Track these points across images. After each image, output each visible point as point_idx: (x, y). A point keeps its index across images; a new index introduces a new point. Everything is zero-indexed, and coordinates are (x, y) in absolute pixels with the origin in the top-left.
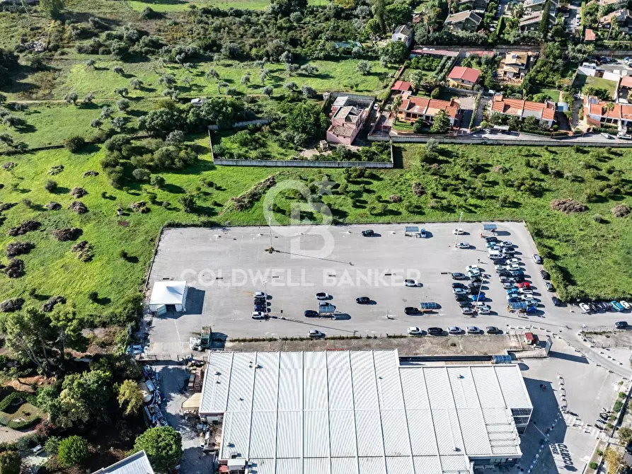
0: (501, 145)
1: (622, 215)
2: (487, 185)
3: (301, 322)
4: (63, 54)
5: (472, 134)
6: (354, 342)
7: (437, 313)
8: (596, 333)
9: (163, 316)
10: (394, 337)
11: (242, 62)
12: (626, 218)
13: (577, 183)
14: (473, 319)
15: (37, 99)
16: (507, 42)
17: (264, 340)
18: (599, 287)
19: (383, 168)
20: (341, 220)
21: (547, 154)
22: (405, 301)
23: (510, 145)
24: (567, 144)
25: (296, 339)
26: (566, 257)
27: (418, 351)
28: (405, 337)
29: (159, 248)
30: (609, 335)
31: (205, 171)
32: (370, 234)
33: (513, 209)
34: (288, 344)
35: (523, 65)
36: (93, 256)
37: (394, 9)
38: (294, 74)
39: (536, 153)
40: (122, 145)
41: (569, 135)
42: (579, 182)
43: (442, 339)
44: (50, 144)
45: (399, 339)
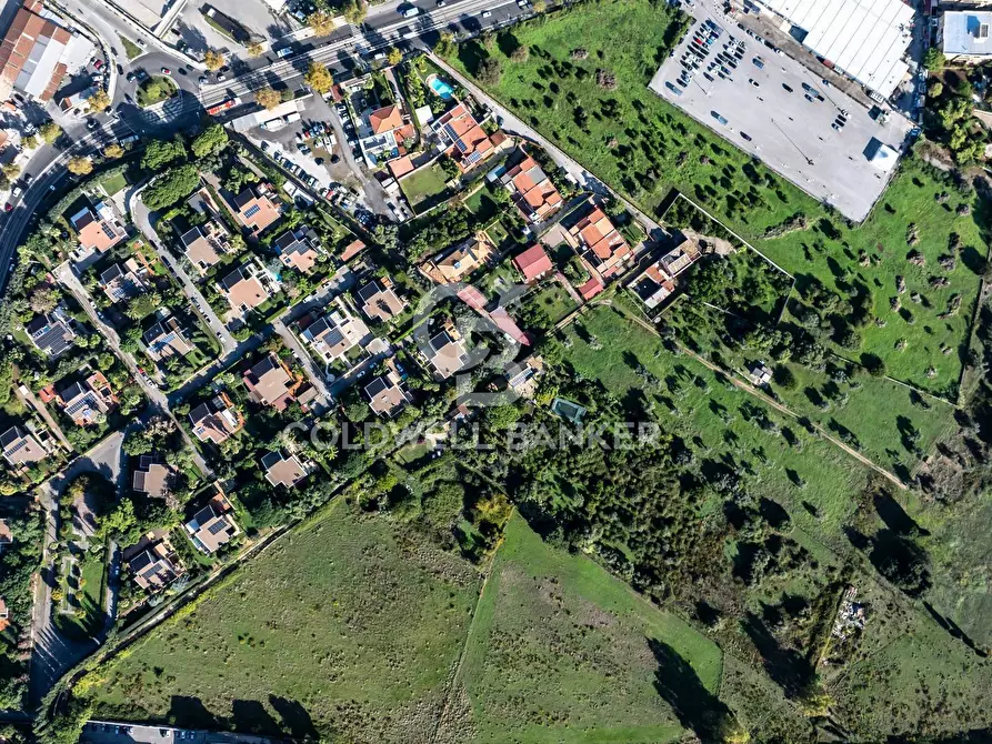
1: (585, 51)
2: (634, 134)
12: (584, 47)
14: (744, 41)
20: (751, 162)
26: (654, 45)
33: (641, 101)
43: (770, 40)
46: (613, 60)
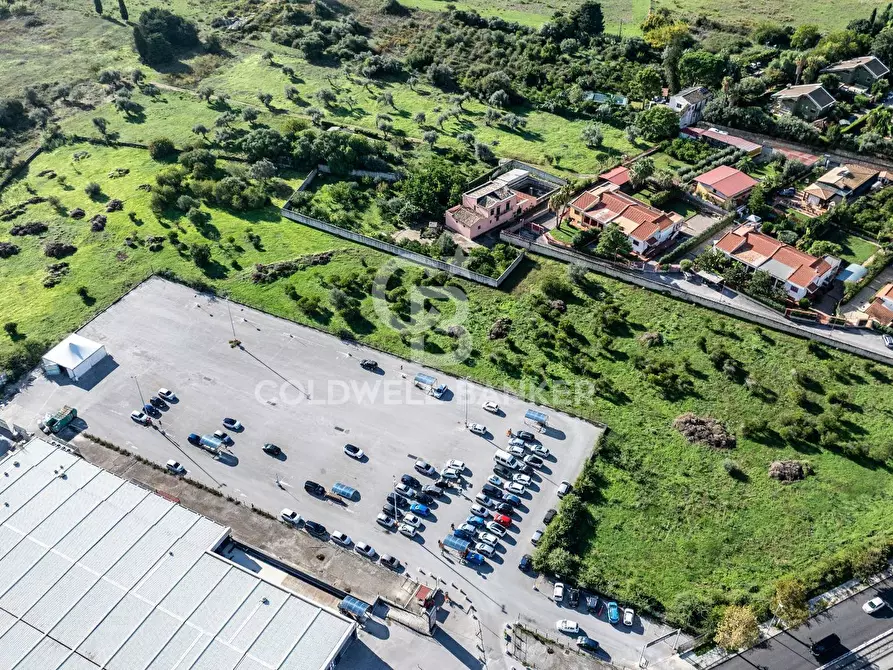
0: (691, 303)
1: (782, 477)
2: (609, 355)
3: (177, 446)
4: (254, 38)
5: (658, 274)
6: (209, 498)
7: (345, 505)
8: (537, 638)
9: (50, 377)
10: (260, 513)
11: (445, 92)
12: (786, 484)
13: (758, 401)
14: (384, 535)
15: (178, 86)
16: (852, 147)
17: (117, 449)
18: (620, 572)
19: (482, 284)
20: (357, 336)
21: (756, 338)
22: (323, 471)
23: (706, 307)
24: (804, 334)
25: (150, 464)
26: (616, 505)
27: (269, 545)
28: (273, 518)
29: (125, 297)
30: (555, 648)
31: (265, 220)
32: (372, 367)
33: (610, 404)
34: (137, 466)
35: (846, 188)
36: (58, 283)
37: (695, 59)
38: (494, 123)
39: (738, 333)
40: (196, 161)
41: (823, 322)
42: (765, 400)
43: (315, 542)
44: (141, 141)
45: (262, 518)
46: (706, 470)
